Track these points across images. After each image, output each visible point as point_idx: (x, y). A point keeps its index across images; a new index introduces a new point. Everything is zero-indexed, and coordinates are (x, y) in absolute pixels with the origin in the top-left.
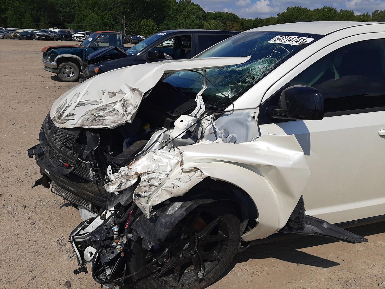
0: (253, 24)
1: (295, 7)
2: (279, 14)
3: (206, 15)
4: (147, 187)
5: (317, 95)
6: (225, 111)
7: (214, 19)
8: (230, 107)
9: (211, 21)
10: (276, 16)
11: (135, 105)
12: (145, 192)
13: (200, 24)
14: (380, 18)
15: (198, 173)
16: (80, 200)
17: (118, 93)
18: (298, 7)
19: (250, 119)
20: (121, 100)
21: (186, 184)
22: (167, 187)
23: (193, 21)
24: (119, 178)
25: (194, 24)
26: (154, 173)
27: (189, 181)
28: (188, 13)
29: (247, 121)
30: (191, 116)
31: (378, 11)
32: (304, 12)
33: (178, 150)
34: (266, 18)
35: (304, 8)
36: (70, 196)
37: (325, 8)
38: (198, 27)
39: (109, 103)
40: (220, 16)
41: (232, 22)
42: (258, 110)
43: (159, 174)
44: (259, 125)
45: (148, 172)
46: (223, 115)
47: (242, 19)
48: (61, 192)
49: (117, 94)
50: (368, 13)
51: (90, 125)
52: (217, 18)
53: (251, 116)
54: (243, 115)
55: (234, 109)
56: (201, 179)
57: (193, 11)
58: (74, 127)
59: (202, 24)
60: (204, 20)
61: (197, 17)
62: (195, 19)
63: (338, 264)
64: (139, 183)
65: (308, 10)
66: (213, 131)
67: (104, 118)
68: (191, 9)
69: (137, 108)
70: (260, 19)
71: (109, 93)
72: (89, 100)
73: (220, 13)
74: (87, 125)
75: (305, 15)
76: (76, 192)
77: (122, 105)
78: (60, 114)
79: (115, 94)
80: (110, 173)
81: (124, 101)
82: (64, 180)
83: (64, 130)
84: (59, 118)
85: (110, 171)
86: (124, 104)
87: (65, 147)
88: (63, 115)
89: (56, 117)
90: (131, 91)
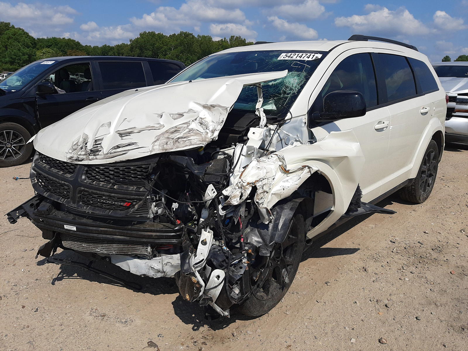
0: (101, 53)
1: (149, 32)
2: (132, 40)
3: (35, 42)
4: (262, 194)
5: (357, 96)
6: (285, 119)
7: (48, 47)
8: (288, 116)
9: (44, 50)
10: (129, 43)
11: (218, 121)
12: (261, 199)
13: (29, 53)
14: (237, 44)
15: (306, 170)
16: (132, 247)
17: (187, 113)
18: (152, 32)
19: (303, 125)
20: (196, 119)
21: (296, 183)
22: (277, 190)
23: (19, 50)
24: (236, 191)
25: (21, 54)
26: (264, 179)
27: (299, 179)
28: (8, 39)
29: (301, 126)
30: (259, 127)
31: (234, 36)
32: (160, 38)
33: (275, 156)
34: (116, 45)
35: (159, 33)
36: (114, 247)
37: (182, 33)
38: (27, 58)
39: (178, 124)
40: (55, 43)
41: (74, 51)
42: (306, 117)
43: (268, 180)
44: (311, 129)
45: (261, 180)
46: (285, 123)
47: (85, 46)
48: (93, 249)
49: (185, 114)
50: (225, 39)
51: (175, 148)
52: (51, 45)
53: (303, 122)
54: (298, 122)
55: (293, 117)
56: (309, 175)
57: (15, 37)
58: (151, 154)
59: (32, 52)
60: (33, 48)
61: (24, 44)
62: (21, 46)
63: (359, 249)
64: (257, 191)
65: (164, 36)
66: (280, 139)
67: (189, 138)
68: (12, 35)
69: (224, 123)
70: (109, 46)
71: (172, 115)
72: (135, 127)
73: (54, 39)
74: (172, 149)
75: (161, 41)
76: (128, 238)
77: (199, 124)
78: (89, 151)
79: (182, 115)
80: (213, 191)
81: (201, 119)
82: (106, 229)
83: (118, 165)
84: (93, 155)
85: (213, 190)
86: (202, 123)
87: (120, 184)
88: (100, 150)
89: (73, 156)
90: (206, 109)
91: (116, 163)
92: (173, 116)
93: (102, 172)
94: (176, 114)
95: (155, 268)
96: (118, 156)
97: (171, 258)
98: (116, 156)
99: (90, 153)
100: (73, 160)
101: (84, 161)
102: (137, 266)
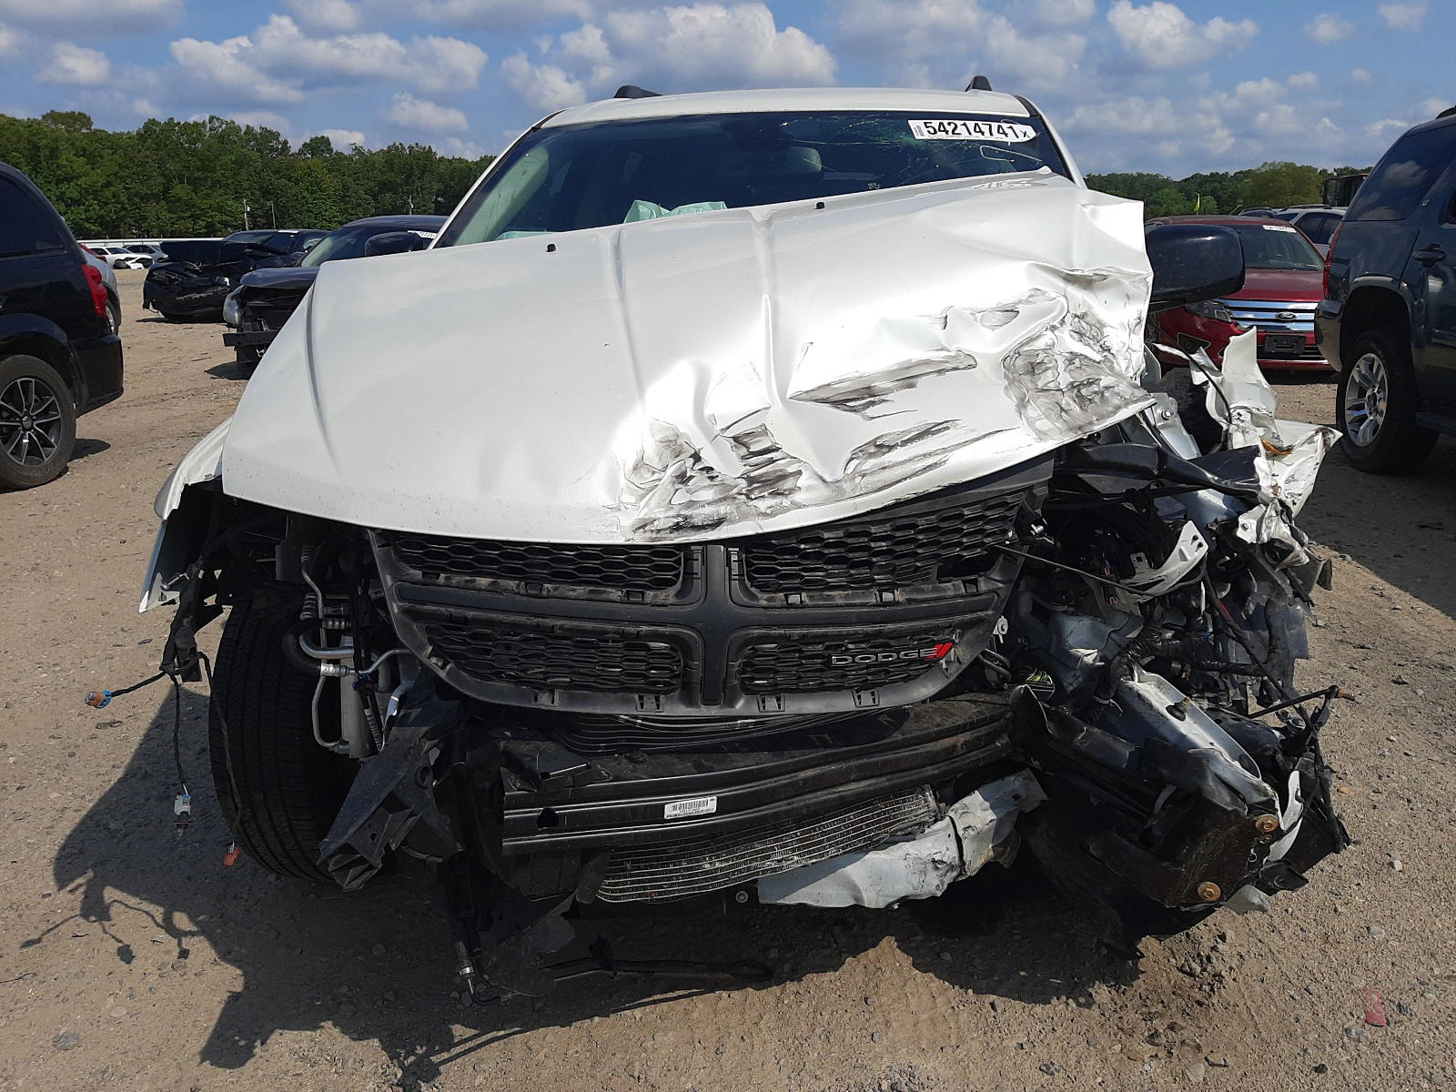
20: (1062, 322)
33: (1244, 412)
49: (1021, 308)
67: (1103, 385)
71: (979, 315)
76: (883, 782)
77: (1076, 335)
78: (739, 481)
79: (1012, 311)
80: (1197, 542)
81: (1077, 319)
82: (817, 771)
83: (903, 511)
84: (766, 494)
85: (1195, 538)
86: (1083, 331)
87: (909, 582)
88: (790, 470)
89: (653, 516)
90: (1076, 285)
91: (899, 504)
92: (983, 316)
93: (832, 551)
94: (993, 310)
95: (944, 860)
96: (905, 479)
97: (964, 813)
98: (900, 481)
99: (751, 491)
100: (659, 531)
101: (732, 522)
102: (878, 878)
